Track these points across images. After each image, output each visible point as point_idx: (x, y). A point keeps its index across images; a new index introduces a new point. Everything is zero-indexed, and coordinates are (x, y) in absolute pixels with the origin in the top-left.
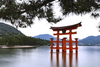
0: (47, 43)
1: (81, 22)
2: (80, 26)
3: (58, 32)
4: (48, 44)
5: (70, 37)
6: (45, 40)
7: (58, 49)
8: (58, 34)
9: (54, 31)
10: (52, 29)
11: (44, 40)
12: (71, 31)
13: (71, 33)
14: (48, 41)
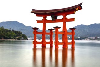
0: (15, 35)
1: (82, 3)
2: (79, 9)
3: (45, 18)
4: (17, 37)
5: (64, 26)
6: (13, 30)
7: (44, 44)
8: (45, 22)
9: (37, 16)
10: (35, 13)
11: (10, 30)
12: (65, 16)
13: (65, 20)
14: (17, 32)
